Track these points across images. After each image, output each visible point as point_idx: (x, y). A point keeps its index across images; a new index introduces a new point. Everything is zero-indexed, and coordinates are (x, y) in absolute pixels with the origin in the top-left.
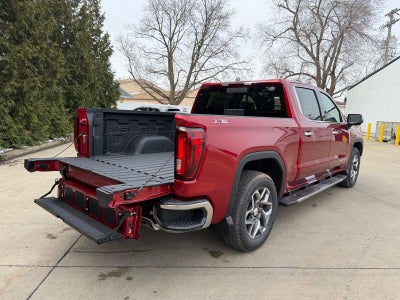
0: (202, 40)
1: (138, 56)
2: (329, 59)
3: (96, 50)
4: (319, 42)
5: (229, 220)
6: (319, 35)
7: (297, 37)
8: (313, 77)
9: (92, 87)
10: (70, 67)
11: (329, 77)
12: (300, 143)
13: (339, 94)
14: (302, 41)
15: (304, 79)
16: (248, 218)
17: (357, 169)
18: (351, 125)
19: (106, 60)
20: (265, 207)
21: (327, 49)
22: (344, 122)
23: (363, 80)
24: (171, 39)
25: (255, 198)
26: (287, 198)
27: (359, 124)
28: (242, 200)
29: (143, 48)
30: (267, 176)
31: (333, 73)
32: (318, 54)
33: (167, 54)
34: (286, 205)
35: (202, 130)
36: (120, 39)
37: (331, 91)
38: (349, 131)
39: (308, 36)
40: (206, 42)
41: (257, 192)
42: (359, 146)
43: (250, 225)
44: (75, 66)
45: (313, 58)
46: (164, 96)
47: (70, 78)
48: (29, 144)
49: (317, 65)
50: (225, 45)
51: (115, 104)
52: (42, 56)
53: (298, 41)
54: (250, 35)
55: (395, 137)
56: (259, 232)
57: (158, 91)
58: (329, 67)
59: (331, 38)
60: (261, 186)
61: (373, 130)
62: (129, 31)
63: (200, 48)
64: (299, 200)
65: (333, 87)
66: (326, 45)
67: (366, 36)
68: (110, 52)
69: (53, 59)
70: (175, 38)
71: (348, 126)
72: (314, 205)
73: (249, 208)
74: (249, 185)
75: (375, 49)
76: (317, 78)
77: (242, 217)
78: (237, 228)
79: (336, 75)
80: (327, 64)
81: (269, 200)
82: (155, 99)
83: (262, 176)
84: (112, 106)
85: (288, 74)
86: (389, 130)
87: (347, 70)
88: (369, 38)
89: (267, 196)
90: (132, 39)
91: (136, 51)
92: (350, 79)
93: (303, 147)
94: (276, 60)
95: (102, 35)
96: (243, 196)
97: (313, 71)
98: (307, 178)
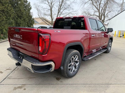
0: (62, 4)
1: (41, 10)
2: (103, 10)
3: (26, 8)
4: (100, 4)
5: (62, 68)
6: (100, 2)
7: (93, 3)
8: (98, 16)
9: (24, 20)
10: (17, 13)
11: (103, 16)
12: (90, 38)
13: (106, 22)
14: (94, 4)
15: (95, 17)
16: (70, 66)
17: (110, 47)
18: (109, 32)
19: (29, 11)
20: (77, 62)
21: (102, 7)
22: (107, 31)
23: (114, 17)
24: (51, 4)
25: (72, 59)
26: (85, 58)
27: (112, 31)
28: (67, 60)
29: (42, 7)
30: (77, 51)
31: (104, 15)
32: (99, 8)
33: (50, 9)
34: (84, 61)
35: (49, 35)
36: (35, 4)
37: (103, 21)
38: (108, 34)
39: (96, 3)
40: (63, 5)
41: (73, 57)
42: (111, 39)
43: (70, 69)
44: (18, 13)
45: (98, 10)
46: (49, 23)
47: (17, 17)
48: (3, 39)
49: (99, 12)
50: (69, 6)
51: (33, 26)
52: (6, 9)
53: (93, 4)
54: (77, 2)
55: (123, 36)
56: (74, 71)
57: (47, 21)
58: (103, 13)
59: (104, 3)
60: (74, 55)
61: (117, 33)
62: (38, 2)
63: (61, 7)
64: (89, 59)
65: (104, 19)
66: (102, 5)
67: (115, 2)
68: (31, 8)
69: (9, 10)
70: (53, 4)
71: (108, 32)
72: (95, 60)
73: (70, 63)
74: (70, 55)
75: (118, 6)
76: (99, 17)
77: (67, 67)
78: (65, 70)
79: (105, 15)
80: (102, 12)
81: (78, 60)
82: (47, 24)
83: (75, 51)
84: (32, 26)
85: (89, 15)
86: (122, 33)
87: (109, 14)
88: (116, 3)
89: (77, 58)
90: (39, 4)
91: (40, 8)
92: (110, 17)
93: (91, 39)
94: (85, 11)
95: (28, 3)
96: (67, 59)
97: (98, 14)
98: (93, 51)
